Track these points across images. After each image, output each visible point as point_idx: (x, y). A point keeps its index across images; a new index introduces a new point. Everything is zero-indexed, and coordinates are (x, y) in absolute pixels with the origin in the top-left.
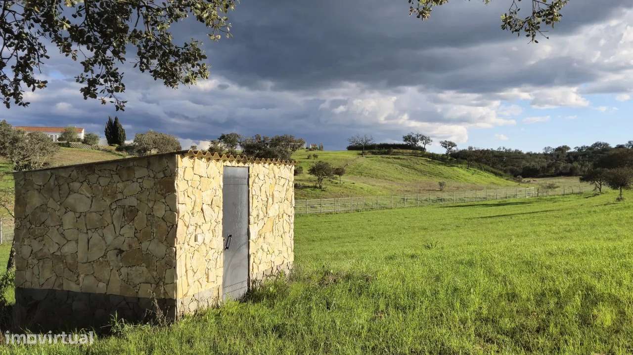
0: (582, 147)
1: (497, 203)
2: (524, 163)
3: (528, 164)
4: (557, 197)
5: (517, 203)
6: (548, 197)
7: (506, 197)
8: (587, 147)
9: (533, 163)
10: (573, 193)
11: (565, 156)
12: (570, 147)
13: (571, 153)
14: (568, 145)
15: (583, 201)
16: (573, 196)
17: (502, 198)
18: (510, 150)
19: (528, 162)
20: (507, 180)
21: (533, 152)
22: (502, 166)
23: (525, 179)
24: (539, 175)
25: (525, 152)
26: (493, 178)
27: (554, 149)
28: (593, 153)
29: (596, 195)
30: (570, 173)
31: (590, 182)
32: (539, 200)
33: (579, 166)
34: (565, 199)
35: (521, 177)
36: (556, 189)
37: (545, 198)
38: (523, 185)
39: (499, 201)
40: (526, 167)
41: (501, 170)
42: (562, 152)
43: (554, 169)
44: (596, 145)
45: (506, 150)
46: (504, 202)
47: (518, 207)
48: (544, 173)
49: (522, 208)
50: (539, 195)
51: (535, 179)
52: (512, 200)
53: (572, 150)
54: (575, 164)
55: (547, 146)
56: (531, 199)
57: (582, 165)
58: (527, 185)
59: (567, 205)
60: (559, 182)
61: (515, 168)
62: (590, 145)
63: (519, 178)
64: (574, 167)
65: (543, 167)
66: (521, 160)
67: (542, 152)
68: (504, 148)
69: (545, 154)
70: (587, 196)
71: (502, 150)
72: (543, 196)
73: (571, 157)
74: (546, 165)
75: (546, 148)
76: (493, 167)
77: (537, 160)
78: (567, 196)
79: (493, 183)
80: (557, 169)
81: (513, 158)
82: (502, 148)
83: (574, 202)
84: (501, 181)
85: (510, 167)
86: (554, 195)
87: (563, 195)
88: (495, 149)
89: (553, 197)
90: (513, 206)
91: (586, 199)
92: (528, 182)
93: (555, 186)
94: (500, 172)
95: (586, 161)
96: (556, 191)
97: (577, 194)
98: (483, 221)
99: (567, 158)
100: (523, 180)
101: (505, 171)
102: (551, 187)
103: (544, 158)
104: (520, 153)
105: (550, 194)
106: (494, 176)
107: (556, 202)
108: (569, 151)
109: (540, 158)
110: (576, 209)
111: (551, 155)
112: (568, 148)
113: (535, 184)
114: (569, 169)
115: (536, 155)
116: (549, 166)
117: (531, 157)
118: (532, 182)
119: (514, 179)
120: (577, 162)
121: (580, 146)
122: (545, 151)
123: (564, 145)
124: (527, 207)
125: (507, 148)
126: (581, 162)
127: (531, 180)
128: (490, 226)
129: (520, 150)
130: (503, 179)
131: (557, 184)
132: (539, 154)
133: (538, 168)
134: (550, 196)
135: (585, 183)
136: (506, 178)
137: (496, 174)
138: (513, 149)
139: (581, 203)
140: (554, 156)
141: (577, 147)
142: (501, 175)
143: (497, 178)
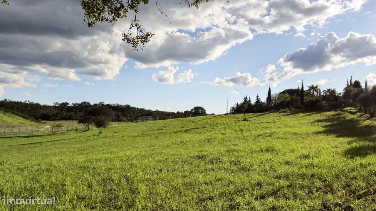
0: (76, 104)
1: (27, 136)
2: (42, 111)
3: (44, 112)
4: (64, 132)
5: (40, 136)
6: (59, 132)
7: (32, 132)
8: (78, 104)
9: (47, 111)
10: (72, 130)
11: (66, 108)
12: (69, 103)
13: (69, 107)
14: (68, 102)
15: (80, 134)
16: (72, 131)
17: (29, 133)
18: (33, 103)
19: (44, 110)
20: (31, 121)
21: (47, 105)
22: (27, 112)
23: (43, 121)
24: (51, 119)
25: (42, 104)
26: (22, 120)
27: (60, 104)
28: (81, 107)
29: (86, 131)
30: (69, 118)
31: (83, 124)
32: (54, 134)
33: (74, 115)
34: (70, 133)
35: (40, 120)
36: (62, 127)
37: (57, 132)
38: (42, 124)
39: (28, 134)
40: (43, 114)
41: (27, 115)
42: (64, 106)
43: (60, 115)
44: (84, 103)
45: (30, 103)
46: (31, 135)
47: (42, 138)
48: (54, 117)
49: (45, 139)
50: (53, 131)
51: (49, 121)
52: (36, 134)
53: (70, 105)
54: (72, 113)
55: (56, 102)
56: (48, 133)
57: (76, 114)
58: (44, 125)
59: (71, 136)
60: (63, 123)
61: (36, 114)
62: (80, 103)
63: (39, 120)
64: (71, 115)
65: (53, 114)
66: (39, 109)
67: (52, 105)
68: (29, 101)
69: (55, 107)
70: (81, 131)
71: (27, 102)
72: (55, 131)
73: (69, 109)
74: (56, 113)
75: (55, 103)
76: (22, 113)
77: (50, 110)
78: (69, 131)
79: (22, 123)
80: (62, 115)
81: (35, 108)
82: (27, 101)
83: (74, 135)
84: (28, 122)
85: (32, 113)
86: (62, 131)
87: (67, 131)
88: (23, 101)
89: (61, 132)
90: (38, 137)
91: (81, 133)
92: (45, 123)
93: (62, 125)
94: (27, 116)
95: (78, 112)
96: (62, 129)
97: (75, 130)
98: (22, 147)
99: (67, 110)
100: (41, 122)
101: (30, 116)
102: (59, 126)
103: (54, 109)
104: (39, 105)
105: (59, 130)
106: (23, 119)
107: (64, 135)
108: (68, 105)
109: (51, 109)
110: (78, 139)
111: (58, 107)
112: (68, 104)
113: (49, 124)
114: (68, 116)
115: (48, 107)
116: (57, 114)
117: (46, 108)
118: (47, 123)
119: (36, 121)
120: (73, 112)
121: (74, 103)
122: (54, 105)
123: (66, 102)
124: (48, 138)
125: (31, 101)
126: (75, 112)
127: (47, 121)
128: (30, 150)
129: (39, 103)
130: (28, 121)
131: (63, 124)
132: (51, 106)
133: (51, 114)
134: (60, 131)
135: (81, 124)
136: (31, 120)
137: (24, 117)
138: (35, 102)
139: (80, 135)
140: (60, 108)
141: (73, 104)
142: (27, 118)
143: (25, 120)
